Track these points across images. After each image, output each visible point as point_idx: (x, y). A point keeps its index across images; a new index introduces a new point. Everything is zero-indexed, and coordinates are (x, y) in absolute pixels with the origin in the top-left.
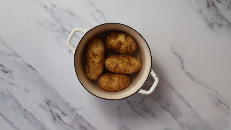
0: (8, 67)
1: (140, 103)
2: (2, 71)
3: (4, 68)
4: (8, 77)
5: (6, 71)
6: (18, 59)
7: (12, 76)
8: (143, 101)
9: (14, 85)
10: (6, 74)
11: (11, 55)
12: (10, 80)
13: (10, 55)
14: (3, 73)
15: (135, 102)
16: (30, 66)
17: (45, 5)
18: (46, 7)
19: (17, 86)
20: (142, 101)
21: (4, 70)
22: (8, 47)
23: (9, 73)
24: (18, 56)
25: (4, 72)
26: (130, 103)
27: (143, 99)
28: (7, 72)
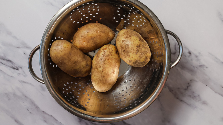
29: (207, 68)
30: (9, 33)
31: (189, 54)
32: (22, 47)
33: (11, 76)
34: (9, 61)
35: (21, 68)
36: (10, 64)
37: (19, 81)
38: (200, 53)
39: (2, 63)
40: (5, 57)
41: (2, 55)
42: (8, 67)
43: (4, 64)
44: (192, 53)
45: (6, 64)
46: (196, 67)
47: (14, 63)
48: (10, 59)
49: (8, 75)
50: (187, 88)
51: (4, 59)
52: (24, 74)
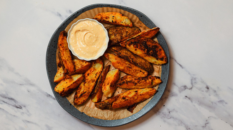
0: (21, 100)
1: (203, 127)
2: (14, 106)
3: (16, 103)
4: (23, 113)
5: (19, 105)
6: (32, 89)
7: (28, 111)
8: (208, 123)
9: (32, 123)
10: (19, 109)
11: (23, 85)
12: (25, 117)
13: (21, 85)
14: (16, 109)
15: (196, 126)
16: (49, 95)
17: (58, 13)
18: (60, 15)
19: (35, 124)
20: (206, 124)
21: (17, 105)
22: (17, 74)
23: (23, 108)
24: (32, 85)
25: (17, 107)
26: (189, 129)
27: (207, 120)
28: (20, 108)
29: (226, 103)
30: (11, 70)
31: (207, 89)
32: (25, 84)
33: (14, 116)
34: (12, 99)
35: (25, 106)
36: (12, 102)
37: (23, 121)
38: (218, 88)
39: (4, 102)
40: (7, 95)
41: (4, 93)
42: (11, 106)
43: (6, 103)
44: (210, 88)
45: (8, 103)
46: (215, 103)
47: (17, 102)
48: (13, 97)
49: (11, 115)
50: (205, 125)
51: (6, 98)
52: (28, 113)
